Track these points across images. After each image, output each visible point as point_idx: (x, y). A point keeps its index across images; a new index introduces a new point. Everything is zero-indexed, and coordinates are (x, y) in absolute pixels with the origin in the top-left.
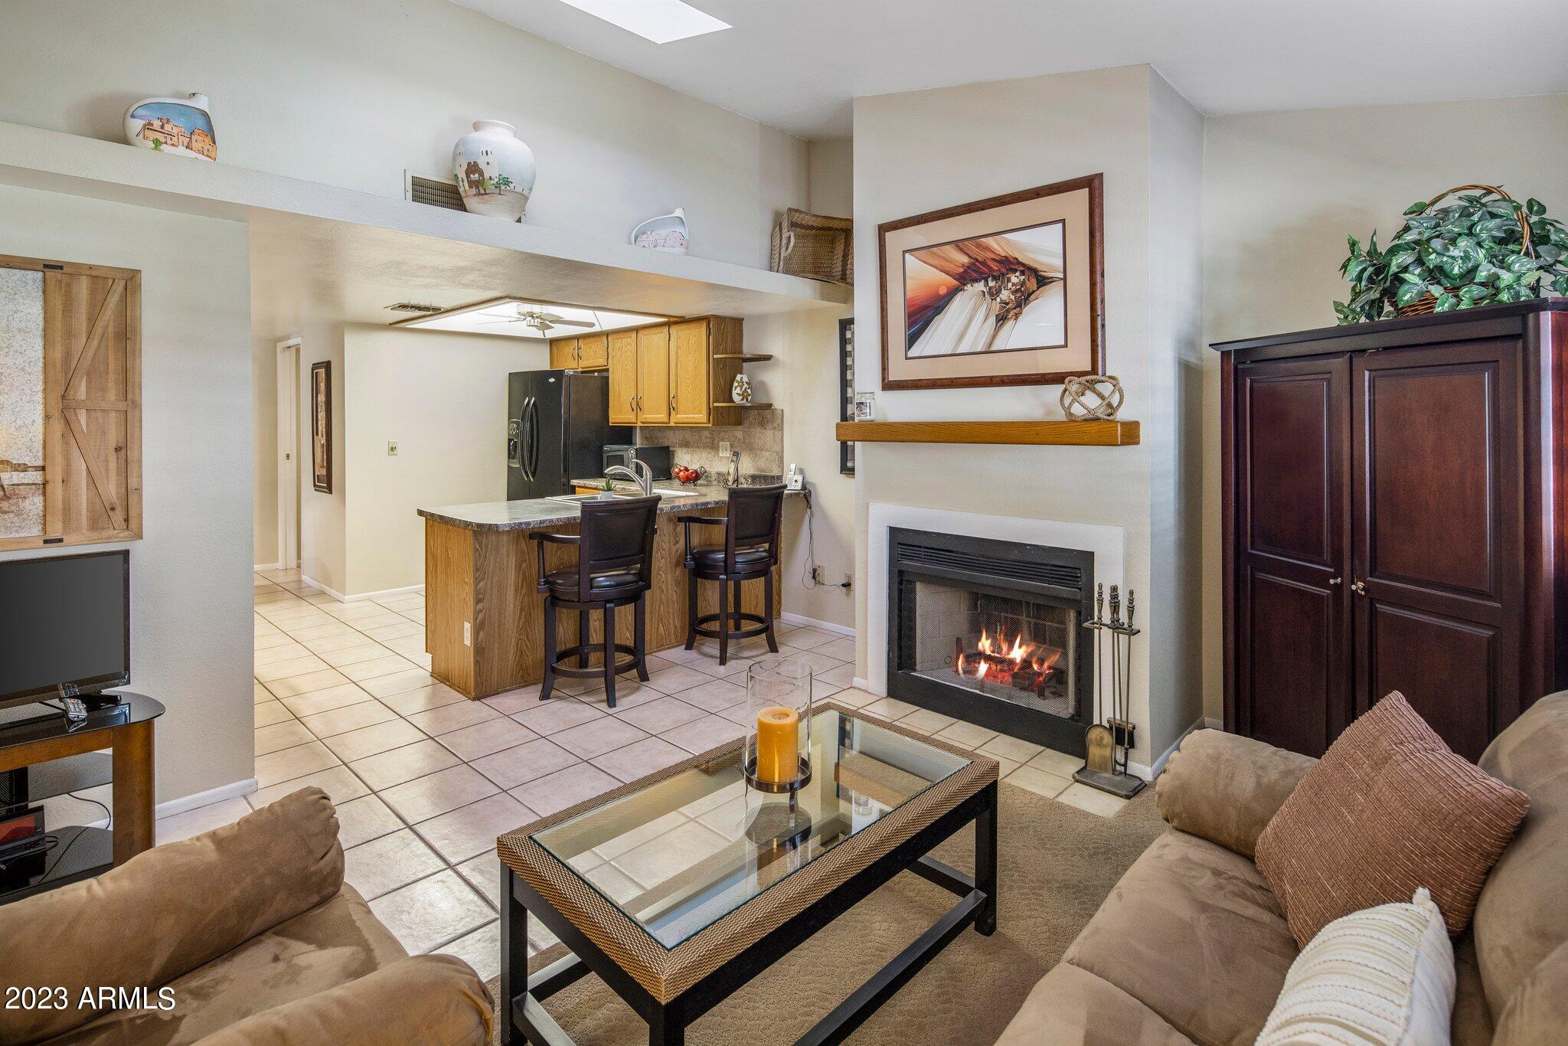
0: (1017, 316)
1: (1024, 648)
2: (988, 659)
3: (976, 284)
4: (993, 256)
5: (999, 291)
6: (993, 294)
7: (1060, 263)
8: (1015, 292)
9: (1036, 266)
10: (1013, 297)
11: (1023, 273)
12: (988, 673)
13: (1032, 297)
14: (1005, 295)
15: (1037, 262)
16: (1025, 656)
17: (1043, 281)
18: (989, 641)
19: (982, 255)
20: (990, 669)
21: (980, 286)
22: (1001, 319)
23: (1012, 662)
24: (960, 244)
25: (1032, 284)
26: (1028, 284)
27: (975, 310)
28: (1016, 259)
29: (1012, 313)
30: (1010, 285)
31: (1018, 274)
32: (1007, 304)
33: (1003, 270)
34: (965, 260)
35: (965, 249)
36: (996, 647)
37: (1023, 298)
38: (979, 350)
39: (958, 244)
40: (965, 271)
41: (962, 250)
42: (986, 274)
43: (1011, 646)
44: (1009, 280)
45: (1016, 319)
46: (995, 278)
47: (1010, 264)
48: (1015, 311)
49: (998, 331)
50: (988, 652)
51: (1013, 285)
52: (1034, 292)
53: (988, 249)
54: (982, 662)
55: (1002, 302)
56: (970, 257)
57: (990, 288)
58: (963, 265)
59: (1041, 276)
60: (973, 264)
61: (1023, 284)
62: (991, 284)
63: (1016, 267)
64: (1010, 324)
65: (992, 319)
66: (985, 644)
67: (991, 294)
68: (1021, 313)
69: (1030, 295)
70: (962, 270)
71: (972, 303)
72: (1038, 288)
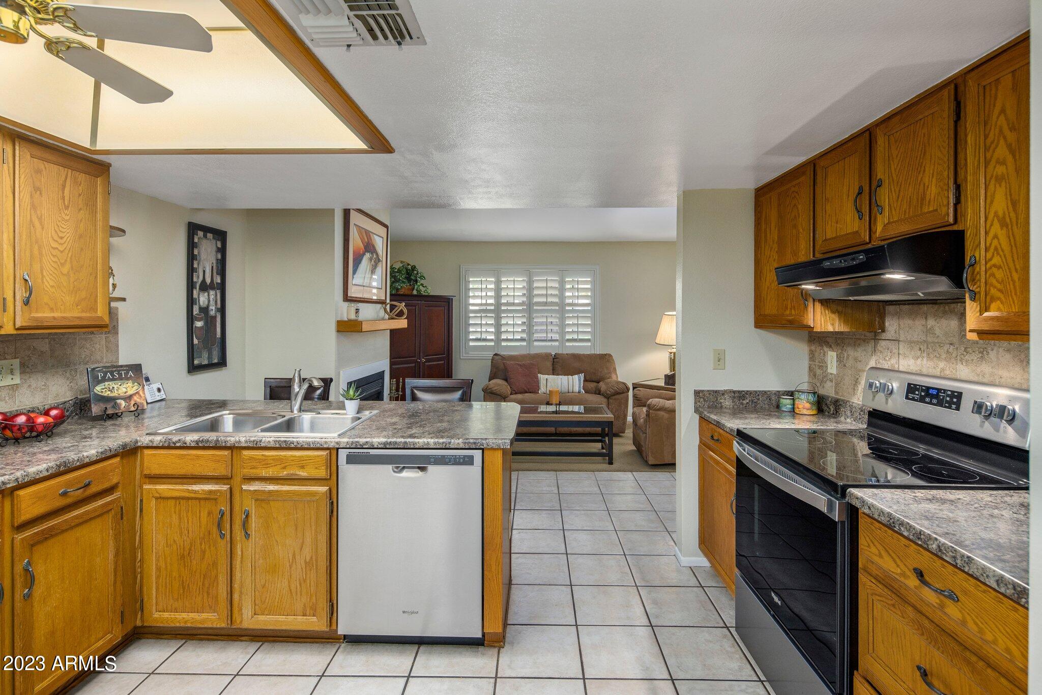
3: (368, 254)
7: (382, 254)
11: (376, 254)
13: (377, 266)
14: (373, 262)
15: (378, 251)
19: (370, 241)
27: (367, 266)
28: (375, 247)
29: (374, 271)
32: (373, 266)
34: (367, 240)
39: (366, 231)
40: (366, 246)
41: (366, 235)
44: (374, 256)
53: (371, 238)
58: (366, 243)
59: (379, 258)
61: (376, 259)
62: (371, 255)
63: (375, 251)
65: (370, 272)
67: (370, 259)
71: (367, 263)
72: (378, 263)
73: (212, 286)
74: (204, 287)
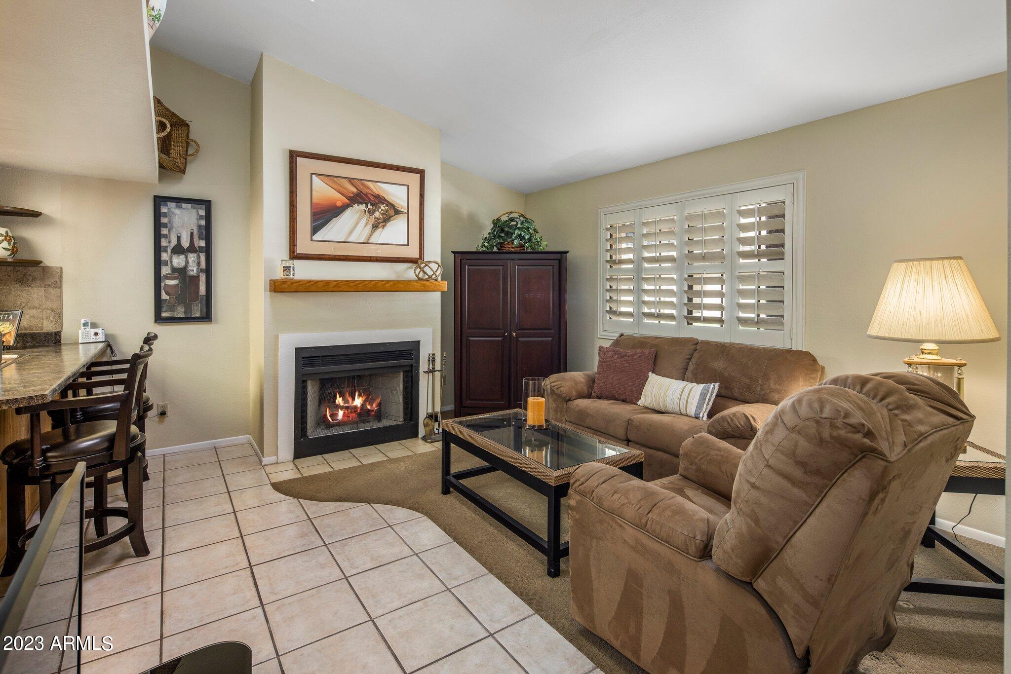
0: (383, 227)
1: (361, 398)
2: (342, 408)
3: (361, 205)
4: (370, 192)
5: (374, 212)
6: (371, 213)
7: (406, 205)
8: (382, 214)
9: (394, 203)
10: (382, 217)
11: (387, 205)
12: (344, 415)
13: (391, 219)
14: (377, 214)
15: (394, 202)
16: (362, 402)
17: (397, 212)
18: (341, 398)
19: (365, 190)
20: (344, 413)
21: (363, 207)
22: (375, 227)
23: (356, 407)
24: (351, 180)
25: (392, 212)
26: (390, 211)
27: (359, 219)
28: (384, 197)
29: (381, 225)
30: (380, 210)
31: (384, 205)
32: (378, 219)
33: (376, 201)
34: (355, 190)
35: (354, 184)
36: (346, 401)
37: (386, 219)
38: (362, 241)
39: (350, 180)
40: (354, 196)
41: (352, 184)
42: (367, 201)
43: (353, 399)
44: (380, 207)
45: (383, 228)
46: (371, 204)
47: (379, 200)
48: (382, 224)
49: (373, 233)
50: (342, 404)
51: (382, 210)
52: (392, 216)
53: (368, 188)
54: (340, 410)
55: (375, 218)
56: (357, 189)
57: (369, 209)
58: (353, 193)
59: (397, 210)
60: (359, 193)
61: (387, 211)
62: (370, 207)
63: (384, 201)
64: (380, 230)
65: (370, 226)
66: (339, 400)
67: (369, 211)
68: (385, 225)
69: (391, 217)
70: (352, 195)
71: (357, 215)
72: (395, 215)
73: (192, 249)
74: (178, 250)
